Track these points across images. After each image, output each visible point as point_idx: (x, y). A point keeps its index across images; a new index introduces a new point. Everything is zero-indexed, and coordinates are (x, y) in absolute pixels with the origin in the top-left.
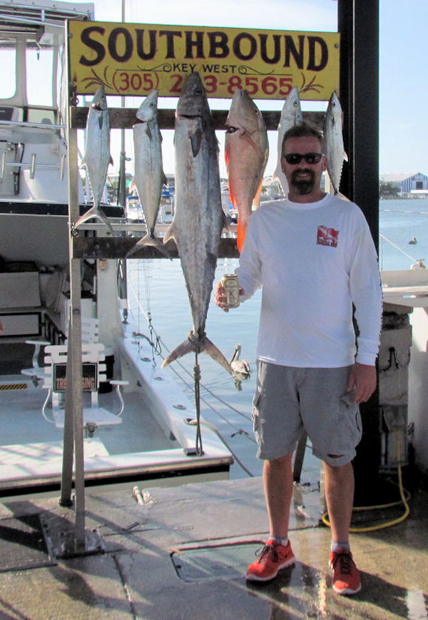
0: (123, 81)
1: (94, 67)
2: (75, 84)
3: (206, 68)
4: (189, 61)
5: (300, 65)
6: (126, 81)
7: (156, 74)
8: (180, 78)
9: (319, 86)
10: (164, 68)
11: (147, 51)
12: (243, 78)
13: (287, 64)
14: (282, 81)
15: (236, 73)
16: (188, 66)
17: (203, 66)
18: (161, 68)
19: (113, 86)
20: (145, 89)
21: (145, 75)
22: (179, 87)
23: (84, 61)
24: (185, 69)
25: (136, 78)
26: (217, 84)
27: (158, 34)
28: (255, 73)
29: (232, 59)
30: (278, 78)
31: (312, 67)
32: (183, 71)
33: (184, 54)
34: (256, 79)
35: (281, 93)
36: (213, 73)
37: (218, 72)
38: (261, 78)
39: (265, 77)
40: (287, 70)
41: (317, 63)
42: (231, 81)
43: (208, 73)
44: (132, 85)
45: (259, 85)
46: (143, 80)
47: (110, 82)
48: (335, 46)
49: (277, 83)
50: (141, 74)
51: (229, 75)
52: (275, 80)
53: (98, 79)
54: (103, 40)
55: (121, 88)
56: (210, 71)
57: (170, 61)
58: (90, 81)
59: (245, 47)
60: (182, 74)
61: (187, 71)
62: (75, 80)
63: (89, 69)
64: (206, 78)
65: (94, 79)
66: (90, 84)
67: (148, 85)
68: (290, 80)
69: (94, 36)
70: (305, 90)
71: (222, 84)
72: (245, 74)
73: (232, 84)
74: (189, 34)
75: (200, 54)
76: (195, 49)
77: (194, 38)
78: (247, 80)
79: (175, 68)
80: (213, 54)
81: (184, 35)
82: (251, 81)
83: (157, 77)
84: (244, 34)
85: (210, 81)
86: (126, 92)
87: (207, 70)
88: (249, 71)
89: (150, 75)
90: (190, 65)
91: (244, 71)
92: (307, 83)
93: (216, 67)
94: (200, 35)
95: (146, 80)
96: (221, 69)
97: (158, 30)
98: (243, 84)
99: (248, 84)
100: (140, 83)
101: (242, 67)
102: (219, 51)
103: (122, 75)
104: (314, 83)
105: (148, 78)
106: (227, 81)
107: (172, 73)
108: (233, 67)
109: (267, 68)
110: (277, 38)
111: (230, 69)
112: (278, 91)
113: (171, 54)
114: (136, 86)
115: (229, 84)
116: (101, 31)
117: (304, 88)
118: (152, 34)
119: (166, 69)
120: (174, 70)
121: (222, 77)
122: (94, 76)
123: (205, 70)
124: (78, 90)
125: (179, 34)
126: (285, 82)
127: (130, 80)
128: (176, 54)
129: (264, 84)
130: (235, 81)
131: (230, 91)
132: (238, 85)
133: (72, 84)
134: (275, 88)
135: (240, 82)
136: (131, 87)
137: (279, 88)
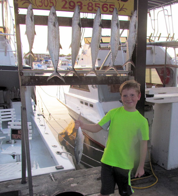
0: (40, 2)
2: (17, 2)
8: (66, 2)
9: (125, 9)
12: (94, 3)
14: (110, 5)
15: (91, 1)
19: (35, 5)
22: (66, 6)
25: (46, 1)
26: (83, 6)
28: (99, 1)
30: (109, 4)
34: (99, 4)
35: (110, 11)
36: (81, 1)
39: (103, 3)
42: (88, 4)
45: (101, 7)
46: (49, 2)
49: (108, 7)
51: (88, 2)
52: (107, 5)
53: (28, 0)
55: (39, 6)
60: (67, 0)
65: (26, 0)
66: (25, 3)
67: (51, 5)
68: (114, 5)
71: (85, 6)
72: (95, 1)
73: (89, 6)
78: (96, 4)
82: (97, 5)
85: (79, 4)
86: (41, 8)
92: (121, 7)
98: (94, 6)
99: (96, 6)
100: (48, 4)
104: (123, 8)
105: (51, 1)
115: (87, 6)
117: (119, 9)
121: (85, 2)
124: (19, 6)
126: (112, 6)
127: (43, 2)
129: (103, 7)
130: (90, 5)
131: (88, 9)
132: (92, 6)
133: (15, 2)
134: (107, 9)
135: (92, 5)
136: (43, 5)
137: (109, 9)
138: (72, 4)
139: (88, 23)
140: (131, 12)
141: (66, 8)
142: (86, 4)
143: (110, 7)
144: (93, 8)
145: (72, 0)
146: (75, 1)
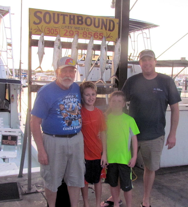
1: (38, 25)
2: (31, 31)
3: (76, 28)
4: (70, 25)
5: (106, 29)
6: (49, 31)
8: (67, 31)
9: (112, 36)
11: (56, 20)
12: (88, 32)
13: (102, 29)
14: (100, 34)
15: (85, 31)
18: (61, 27)
23: (35, 23)
26: (79, 34)
27: (60, 15)
29: (84, 25)
30: (99, 33)
33: (68, 23)
34: (92, 33)
36: (78, 30)
38: (93, 33)
40: (102, 31)
41: (111, 29)
42: (83, 33)
43: (76, 30)
44: (51, 33)
45: (93, 35)
46: (54, 31)
47: (43, 31)
48: (117, 23)
49: (98, 35)
50: (54, 29)
51: (83, 31)
52: (98, 33)
53: (39, 29)
54: (41, 16)
55: (47, 33)
56: (77, 29)
57: (64, 25)
58: (37, 30)
59: (89, 22)
60: (68, 29)
62: (31, 29)
63: (36, 26)
64: (76, 31)
66: (37, 31)
67: (56, 33)
68: (103, 34)
69: (38, 14)
70: (107, 38)
72: (88, 31)
73: (84, 34)
75: (74, 23)
76: (72, 21)
77: (72, 17)
78: (89, 33)
80: (78, 23)
81: (69, 16)
82: (90, 34)
83: (59, 30)
84: (88, 18)
86: (49, 35)
88: (90, 30)
89: (57, 29)
92: (108, 36)
93: (79, 28)
94: (74, 16)
95: (55, 31)
97: (60, 13)
98: (87, 34)
99: (89, 34)
100: (54, 32)
101: (87, 28)
102: (80, 22)
103: (47, 28)
104: (110, 35)
105: (56, 30)
106: (82, 33)
108: (84, 28)
109: (95, 29)
110: (99, 19)
112: (98, 37)
113: (64, 22)
114: (52, 33)
116: (41, 13)
118: (58, 15)
119: (63, 27)
120: (65, 28)
121: (81, 31)
123: (75, 29)
124: (32, 33)
125: (67, 15)
127: (50, 31)
128: (66, 22)
130: (85, 33)
131: (83, 36)
134: (98, 36)
135: (86, 33)
137: (99, 37)
138: (71, 33)
140: (116, 39)
141: (67, 35)
143: (100, 35)
144: (87, 36)
145: (72, 30)
146: (74, 30)
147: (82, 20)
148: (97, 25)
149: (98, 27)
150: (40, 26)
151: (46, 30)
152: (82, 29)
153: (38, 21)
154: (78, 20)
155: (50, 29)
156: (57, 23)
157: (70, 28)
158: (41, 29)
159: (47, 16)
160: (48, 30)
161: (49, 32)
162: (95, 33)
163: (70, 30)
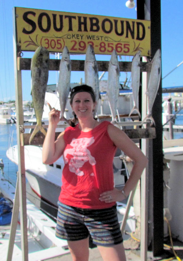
0: (46, 43)
1: (30, 35)
2: (20, 44)
3: (89, 37)
4: (80, 33)
5: (133, 38)
6: (48, 43)
7: (63, 40)
8: (76, 43)
9: (142, 48)
10: (67, 36)
11: (58, 26)
12: (106, 43)
13: (127, 36)
15: (103, 40)
16: (80, 36)
17: (87, 36)
18: (66, 37)
20: (58, 48)
21: (58, 41)
22: (75, 47)
23: (25, 31)
24: (78, 38)
25: (53, 42)
26: (94, 46)
27: (64, 17)
28: (112, 40)
29: (101, 33)
30: (123, 44)
31: (138, 38)
32: (77, 38)
33: (78, 29)
34: (112, 44)
35: (125, 52)
36: (92, 40)
37: (94, 40)
38: (115, 43)
40: (127, 40)
41: (141, 36)
42: (100, 45)
43: (89, 40)
45: (114, 47)
46: (56, 43)
47: (39, 44)
48: (149, 28)
49: (123, 47)
50: (56, 40)
51: (100, 41)
52: (121, 44)
53: (33, 42)
54: (35, 19)
56: (91, 39)
57: (70, 32)
59: (107, 26)
60: (77, 40)
61: (79, 39)
62: (20, 42)
63: (27, 36)
64: (89, 42)
65: (31, 42)
66: (29, 45)
67: (59, 46)
68: (128, 45)
69: (30, 17)
70: (136, 50)
71: (97, 46)
72: (107, 41)
73: (101, 47)
74: (80, 18)
75: (86, 30)
76: (83, 26)
77: (82, 20)
78: (109, 44)
79: (73, 37)
80: (92, 30)
81: (77, 18)
82: (110, 45)
83: (64, 41)
84: (107, 20)
87: (89, 38)
88: (109, 40)
89: (60, 40)
90: (81, 36)
91: (107, 39)
92: (136, 47)
93: (93, 36)
94: (85, 19)
95: (58, 43)
96: (96, 38)
97: (64, 15)
98: (107, 47)
99: (109, 46)
100: (55, 45)
101: (106, 37)
102: (95, 28)
103: (45, 40)
104: (139, 47)
105: (59, 42)
107: (72, 39)
108: (102, 37)
109: (118, 38)
110: (122, 22)
111: (100, 38)
112: (123, 51)
113: (71, 29)
114: (53, 46)
116: (34, 14)
117: (135, 49)
118: (61, 17)
119: (69, 37)
120: (73, 38)
121: (96, 42)
122: (30, 40)
123: (88, 38)
124: (22, 48)
125: (75, 18)
126: (126, 46)
127: (49, 43)
128: (73, 28)
129: (117, 47)
130: (103, 45)
131: (100, 50)
132: (104, 47)
133: (18, 44)
135: (105, 45)
136: (50, 47)
137: (123, 49)
138: (82, 45)
139: (101, 66)
140: (147, 52)
141: (75, 49)
142: (99, 44)
144: (105, 49)
145: (83, 40)
146: (86, 41)
147: (97, 24)
148: (119, 31)
149: (122, 34)
150: (33, 36)
151: (43, 42)
152: (99, 39)
153: (29, 28)
154: (92, 25)
155: (50, 39)
156: (60, 30)
157: (80, 37)
158: (35, 41)
159: (44, 19)
160: (47, 41)
161: (49, 46)
162: (118, 44)
163: (80, 40)
